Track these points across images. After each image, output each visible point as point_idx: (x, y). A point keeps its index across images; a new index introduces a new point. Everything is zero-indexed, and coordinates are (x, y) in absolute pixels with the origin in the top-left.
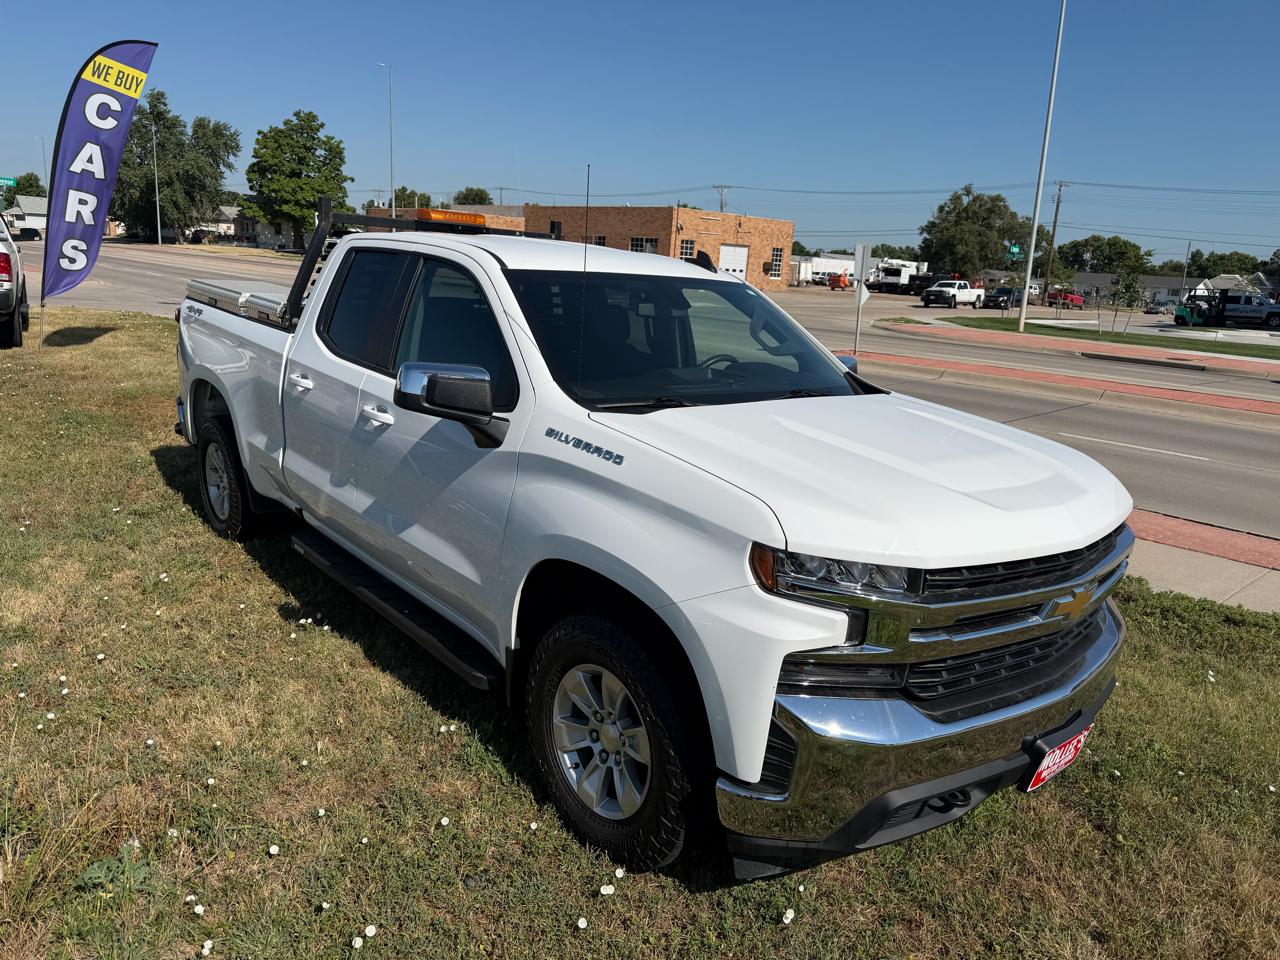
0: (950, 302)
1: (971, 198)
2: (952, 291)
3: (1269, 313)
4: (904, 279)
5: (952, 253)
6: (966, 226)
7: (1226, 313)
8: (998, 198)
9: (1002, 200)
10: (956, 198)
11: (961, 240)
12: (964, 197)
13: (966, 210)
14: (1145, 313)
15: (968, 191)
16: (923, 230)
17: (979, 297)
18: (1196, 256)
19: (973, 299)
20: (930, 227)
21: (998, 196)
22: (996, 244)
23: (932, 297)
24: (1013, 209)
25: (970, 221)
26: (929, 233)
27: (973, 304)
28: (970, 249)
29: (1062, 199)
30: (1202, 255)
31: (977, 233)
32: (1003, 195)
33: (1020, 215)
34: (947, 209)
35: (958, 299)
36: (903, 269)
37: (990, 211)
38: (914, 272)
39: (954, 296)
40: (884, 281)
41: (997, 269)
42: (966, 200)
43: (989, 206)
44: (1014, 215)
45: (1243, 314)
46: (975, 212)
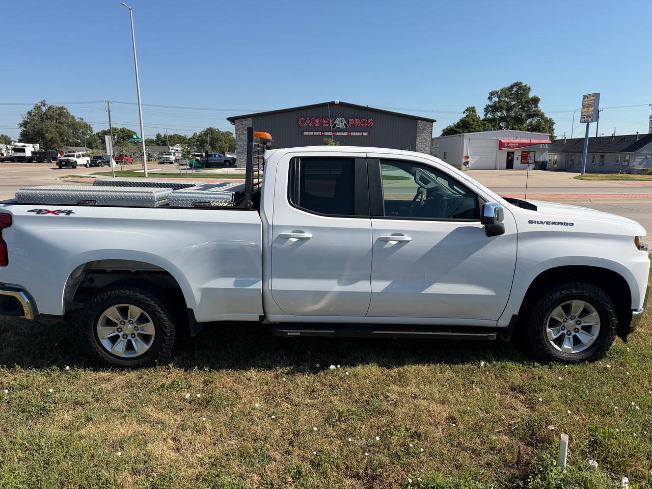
0: (74, 165)
1: (47, 108)
2: (75, 159)
3: (225, 160)
4: (28, 153)
5: (43, 138)
6: (48, 123)
7: (209, 162)
8: (62, 108)
9: (65, 109)
10: (38, 108)
11: (47, 131)
12: (42, 107)
13: (45, 114)
14: (159, 164)
15: (44, 104)
16: (21, 126)
17: (88, 161)
18: (158, 136)
19: (85, 163)
20: (25, 124)
21: (62, 107)
22: (68, 133)
23: (63, 163)
24: (72, 114)
25: (49, 120)
26: (25, 127)
27: (86, 166)
28: (54, 135)
29: (110, 110)
30: (161, 136)
31: (55, 127)
32: (65, 106)
33: (76, 117)
34: (33, 113)
35: (78, 163)
36: (26, 149)
37: (60, 115)
38: (33, 150)
39: (76, 161)
40: (15, 155)
41: (70, 146)
42: (44, 109)
43: (58, 112)
44: (73, 117)
45: (215, 162)
46: (50, 115)
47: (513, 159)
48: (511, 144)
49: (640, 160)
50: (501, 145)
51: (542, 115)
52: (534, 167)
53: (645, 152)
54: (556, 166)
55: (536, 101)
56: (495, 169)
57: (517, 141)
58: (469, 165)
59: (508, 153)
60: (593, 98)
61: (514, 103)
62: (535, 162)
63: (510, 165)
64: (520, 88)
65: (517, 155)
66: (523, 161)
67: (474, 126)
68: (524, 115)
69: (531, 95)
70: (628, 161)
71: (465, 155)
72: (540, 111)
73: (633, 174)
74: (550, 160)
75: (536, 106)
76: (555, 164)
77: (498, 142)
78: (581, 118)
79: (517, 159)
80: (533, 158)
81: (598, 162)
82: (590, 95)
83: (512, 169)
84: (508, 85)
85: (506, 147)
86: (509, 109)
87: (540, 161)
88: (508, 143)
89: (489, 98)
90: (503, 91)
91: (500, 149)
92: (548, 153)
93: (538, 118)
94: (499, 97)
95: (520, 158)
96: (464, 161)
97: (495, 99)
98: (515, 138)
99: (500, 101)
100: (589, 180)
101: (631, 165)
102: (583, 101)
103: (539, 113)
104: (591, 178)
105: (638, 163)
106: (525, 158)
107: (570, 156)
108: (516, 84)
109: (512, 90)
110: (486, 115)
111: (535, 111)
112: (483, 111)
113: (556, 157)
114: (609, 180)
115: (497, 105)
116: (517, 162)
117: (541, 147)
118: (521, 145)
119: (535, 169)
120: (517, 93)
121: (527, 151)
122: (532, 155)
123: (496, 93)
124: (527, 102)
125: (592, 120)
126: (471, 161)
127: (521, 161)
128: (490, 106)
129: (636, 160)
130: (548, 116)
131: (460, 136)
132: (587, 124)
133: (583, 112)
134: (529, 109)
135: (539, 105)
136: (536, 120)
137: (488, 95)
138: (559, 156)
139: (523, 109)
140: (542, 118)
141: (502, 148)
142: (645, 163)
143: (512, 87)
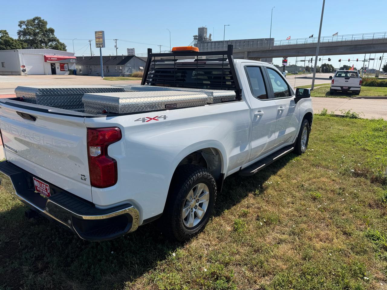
47: (55, 68)
48: (53, 58)
49: (127, 69)
50: (46, 59)
51: (58, 41)
52: (69, 73)
53: (128, 65)
54: (81, 72)
55: (52, 31)
56: (45, 75)
57: (55, 56)
58: (26, 72)
59: (51, 64)
60: (101, 34)
61: (38, 31)
62: (69, 70)
63: (54, 72)
64: (40, 21)
65: (57, 66)
66: (61, 69)
67: (14, 45)
68: (46, 39)
69: (48, 27)
70: (121, 70)
71: (21, 65)
72: (56, 38)
73: (125, 77)
74: (77, 69)
75: (53, 34)
76: (81, 71)
77: (43, 56)
78: (96, 45)
79: (58, 68)
80: (67, 67)
81: (106, 70)
82: (99, 32)
83: (56, 74)
84: (32, 18)
85: (49, 60)
86: (35, 34)
87: (72, 70)
88: (50, 58)
89: (19, 25)
90: (28, 21)
91: (46, 61)
92: (76, 64)
93: (56, 42)
94: (26, 26)
95: (59, 67)
96: (22, 69)
97: (24, 27)
98: (54, 54)
99: (28, 29)
100: (111, 80)
101: (123, 72)
102: (95, 35)
103: (55, 39)
104: (112, 79)
105: (126, 71)
106: (62, 67)
107: (89, 67)
108: (37, 18)
109: (34, 22)
110: (20, 37)
111: (53, 37)
112: (17, 34)
113: (80, 67)
114: (120, 80)
115: (27, 31)
116: (58, 70)
117: (71, 61)
118: (59, 59)
119: (69, 74)
120: (38, 24)
121: (63, 63)
122: (66, 65)
123: (24, 22)
124: (46, 31)
125: (102, 46)
126: (27, 69)
127: (60, 69)
128: (21, 31)
129: (125, 69)
130: (61, 41)
131: (15, 51)
132: (100, 48)
133: (96, 41)
134: (48, 35)
135: (55, 34)
136: (54, 43)
137: (18, 23)
138: (82, 66)
139: (44, 35)
140: (58, 43)
141: (47, 61)
142: (129, 71)
143: (34, 20)
